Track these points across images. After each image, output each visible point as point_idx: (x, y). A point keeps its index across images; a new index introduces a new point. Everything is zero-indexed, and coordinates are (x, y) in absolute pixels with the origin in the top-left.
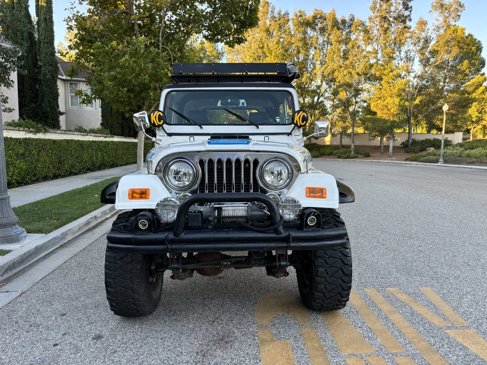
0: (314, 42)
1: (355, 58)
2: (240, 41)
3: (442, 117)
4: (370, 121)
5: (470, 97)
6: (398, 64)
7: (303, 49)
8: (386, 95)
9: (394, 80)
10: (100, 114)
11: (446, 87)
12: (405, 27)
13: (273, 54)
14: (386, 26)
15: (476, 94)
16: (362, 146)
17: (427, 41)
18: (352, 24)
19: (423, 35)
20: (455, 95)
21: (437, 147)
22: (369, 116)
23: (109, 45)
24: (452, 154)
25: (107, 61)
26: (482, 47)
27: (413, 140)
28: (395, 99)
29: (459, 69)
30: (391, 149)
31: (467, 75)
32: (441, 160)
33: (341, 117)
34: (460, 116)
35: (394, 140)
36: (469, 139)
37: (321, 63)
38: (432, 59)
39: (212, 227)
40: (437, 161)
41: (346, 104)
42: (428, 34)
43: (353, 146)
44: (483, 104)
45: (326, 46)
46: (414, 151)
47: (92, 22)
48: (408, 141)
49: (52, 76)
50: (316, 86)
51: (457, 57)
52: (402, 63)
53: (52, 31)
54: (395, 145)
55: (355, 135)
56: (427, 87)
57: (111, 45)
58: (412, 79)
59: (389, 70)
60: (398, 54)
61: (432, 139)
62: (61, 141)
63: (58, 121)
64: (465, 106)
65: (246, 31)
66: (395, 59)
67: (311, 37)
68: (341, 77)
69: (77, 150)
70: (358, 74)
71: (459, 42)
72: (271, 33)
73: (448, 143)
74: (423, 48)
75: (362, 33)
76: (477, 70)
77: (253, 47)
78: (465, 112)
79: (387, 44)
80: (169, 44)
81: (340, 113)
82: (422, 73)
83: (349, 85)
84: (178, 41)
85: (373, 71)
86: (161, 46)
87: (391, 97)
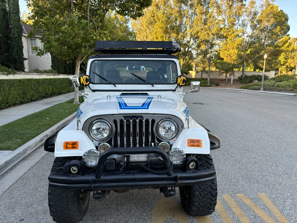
0: (186, 14)
1: (211, 24)
2: (140, 15)
3: (263, 62)
4: (220, 64)
5: (280, 49)
6: (238, 28)
7: (179, 18)
8: (230, 48)
9: (235, 39)
10: (51, 60)
11: (266, 43)
12: (242, 5)
13: (160, 20)
14: (230, 4)
15: (284, 47)
16: (214, 79)
17: (255, 14)
18: (210, 2)
19: (253, 10)
20: (271, 48)
21: (259, 80)
22: (219, 61)
23: (54, 18)
24: (268, 85)
25: (53, 28)
26: (288, 18)
27: (245, 75)
28: (235, 51)
29: (274, 32)
30: (232, 81)
31: (279, 36)
32: (262, 88)
33: (202, 61)
34: (274, 61)
35: (234, 76)
36: (278, 74)
37: (190, 27)
38: (258, 25)
39: (122, 169)
40: (259, 89)
41: (205, 53)
42: (256, 9)
43: (209, 79)
44: (288, 54)
45: (193, 16)
46: (246, 83)
47: (43, 2)
48: (242, 76)
49: (18, 35)
50: (187, 41)
51: (273, 24)
52: (239, 28)
53: (18, 6)
54: (234, 79)
55: (210, 72)
56: (254, 43)
57: (56, 18)
58: (245, 38)
59: (232, 32)
60: (238, 22)
61: (257, 75)
62: (24, 80)
63: (23, 64)
64: (277, 54)
65: (144, 9)
66: (235, 25)
67: (185, 10)
68: (203, 36)
69: (35, 85)
70: (213, 34)
71: (275, 15)
72: (159, 7)
73: (266, 78)
74: (253, 18)
75: (216, 8)
76: (284, 33)
77: (147, 16)
78: (277, 59)
79: (231, 16)
80: (94, 17)
81: (201, 59)
82: (252, 34)
83: (207, 41)
84: (100, 15)
85: (222, 33)
86: (89, 18)
87: (233, 49)
